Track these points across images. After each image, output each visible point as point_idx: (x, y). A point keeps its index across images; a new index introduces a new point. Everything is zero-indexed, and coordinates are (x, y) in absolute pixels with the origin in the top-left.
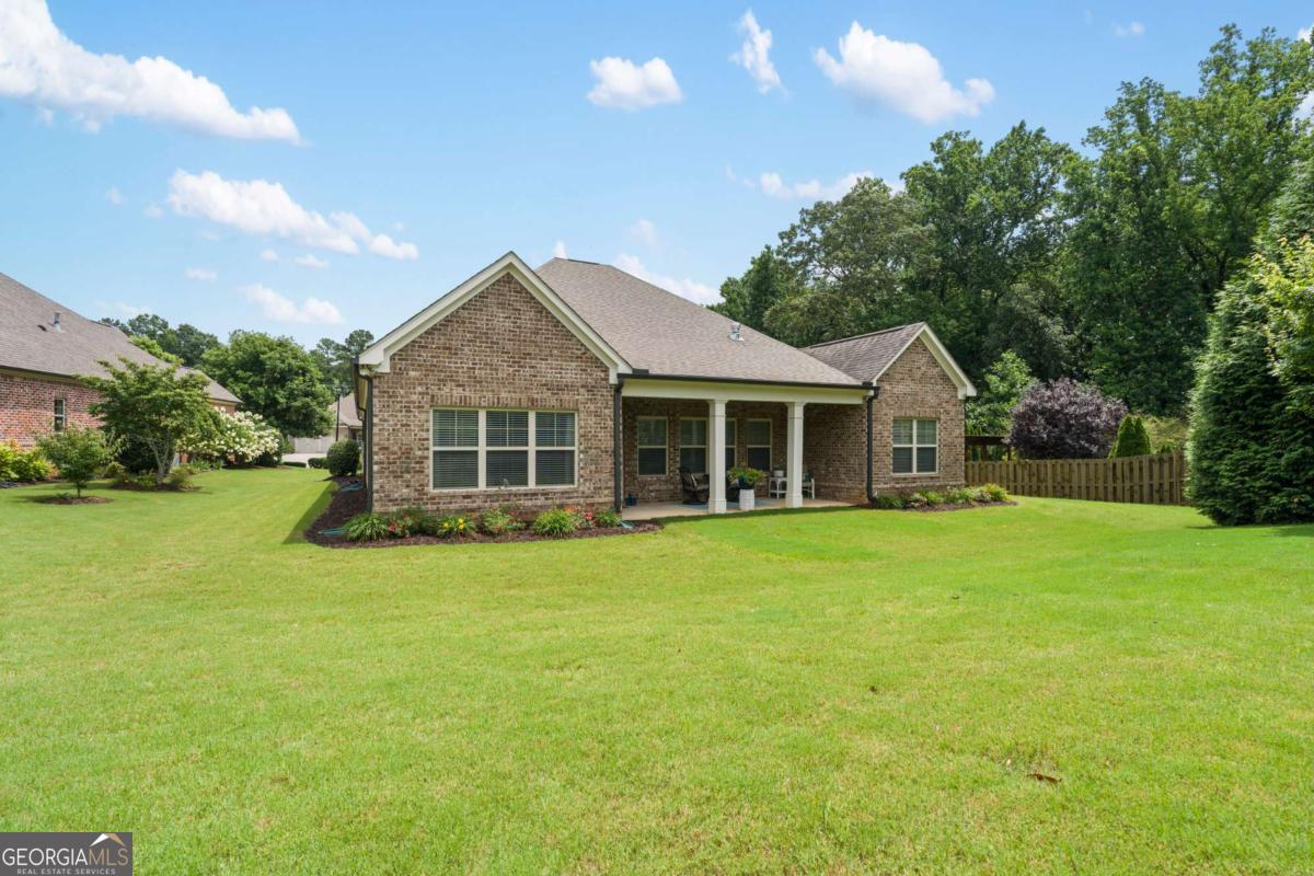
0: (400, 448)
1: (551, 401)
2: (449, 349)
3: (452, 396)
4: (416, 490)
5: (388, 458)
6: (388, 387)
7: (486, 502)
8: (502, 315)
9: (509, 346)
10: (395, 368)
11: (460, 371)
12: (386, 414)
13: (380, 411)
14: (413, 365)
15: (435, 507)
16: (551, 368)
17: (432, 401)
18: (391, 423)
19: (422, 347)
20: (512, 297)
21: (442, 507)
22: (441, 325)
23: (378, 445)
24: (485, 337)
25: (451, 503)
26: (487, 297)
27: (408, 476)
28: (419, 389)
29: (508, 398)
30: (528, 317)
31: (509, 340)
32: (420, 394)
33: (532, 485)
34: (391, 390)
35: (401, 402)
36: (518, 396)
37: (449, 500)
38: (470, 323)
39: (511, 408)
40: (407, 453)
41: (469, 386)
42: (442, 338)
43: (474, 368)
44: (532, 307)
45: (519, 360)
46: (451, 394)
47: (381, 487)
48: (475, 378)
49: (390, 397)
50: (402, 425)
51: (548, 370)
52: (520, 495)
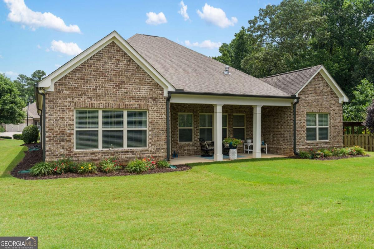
0: (59, 129)
1: (135, 106)
2: (84, 79)
3: (85, 103)
4: (67, 150)
5: (53, 134)
6: (53, 99)
7: (102, 156)
8: (110, 62)
9: (114, 78)
10: (57, 89)
11: (89, 90)
12: (52, 112)
13: (49, 111)
14: (66, 87)
15: (77, 159)
16: (135, 89)
17: (75, 105)
18: (55, 116)
19: (70, 78)
20: (115, 53)
21: (80, 158)
22: (79, 68)
23: (48, 127)
24: (102, 73)
25: (85, 156)
26: (103, 54)
27: (63, 143)
28: (69, 100)
29: (114, 104)
30: (123, 63)
31: (113, 75)
32: (69, 102)
33: (125, 147)
34: (55, 100)
35: (60, 106)
36: (118, 103)
37: (84, 155)
38: (94, 66)
39: (115, 109)
40: (63, 131)
41: (94, 98)
42: (80, 74)
43: (96, 89)
44: (125, 58)
45: (118, 85)
46: (85, 102)
47: (50, 149)
48: (97, 94)
49: (54, 103)
50: (60, 118)
51: (133, 90)
52: (119, 152)
